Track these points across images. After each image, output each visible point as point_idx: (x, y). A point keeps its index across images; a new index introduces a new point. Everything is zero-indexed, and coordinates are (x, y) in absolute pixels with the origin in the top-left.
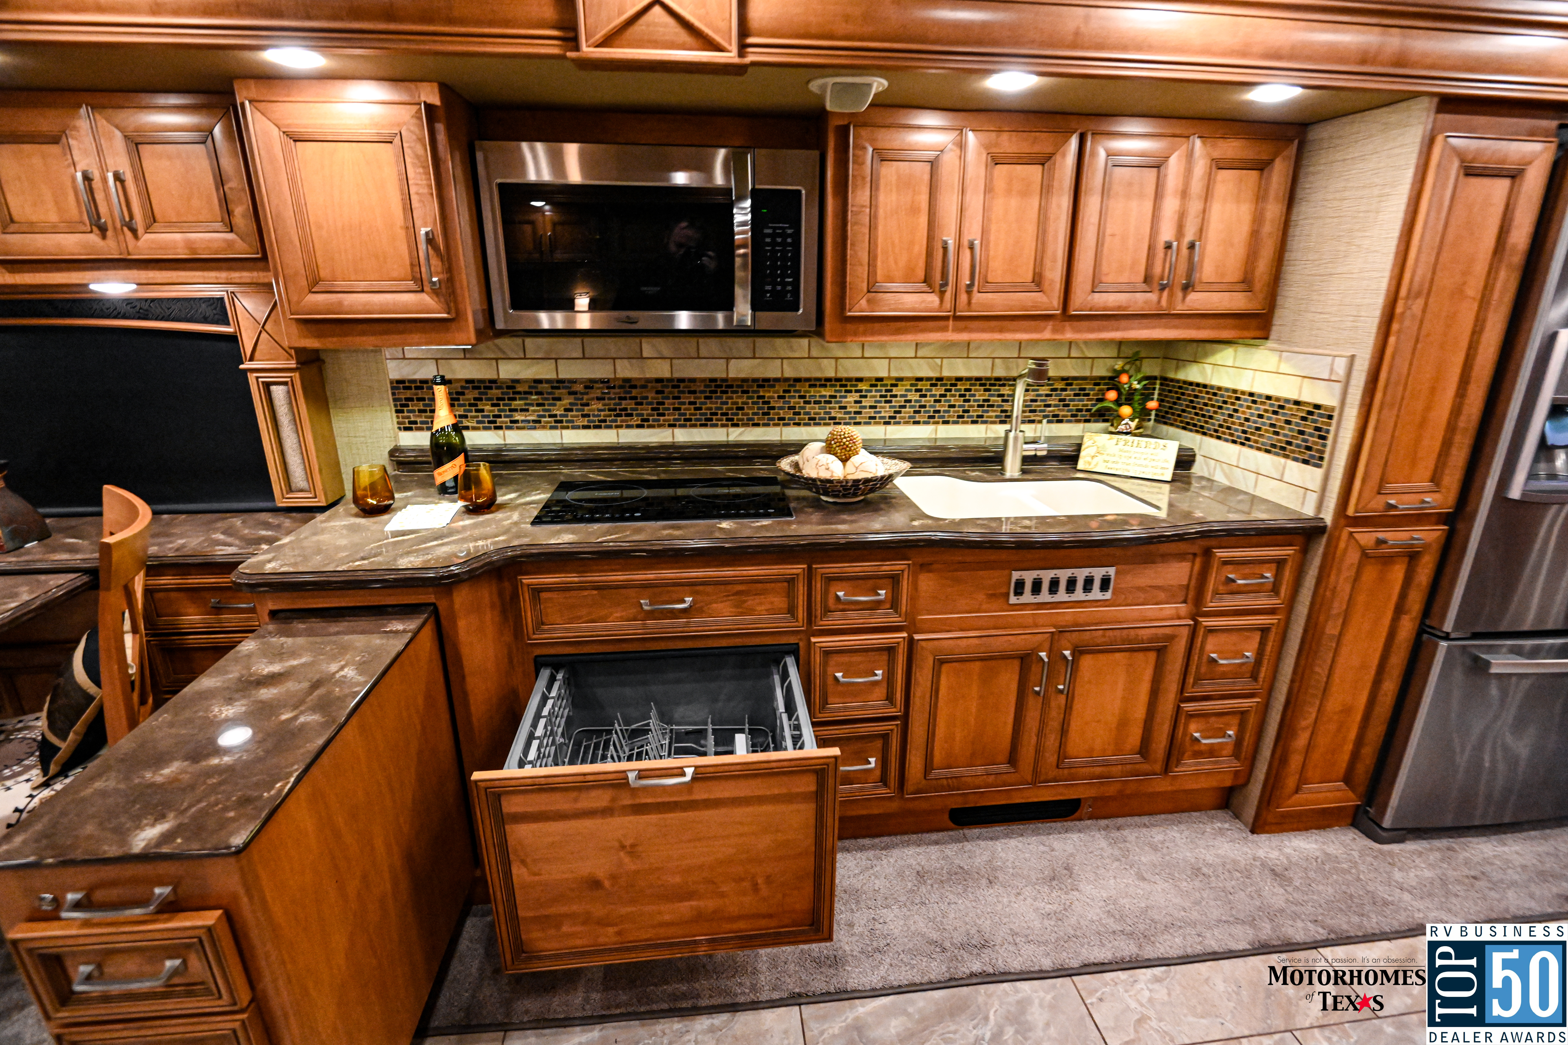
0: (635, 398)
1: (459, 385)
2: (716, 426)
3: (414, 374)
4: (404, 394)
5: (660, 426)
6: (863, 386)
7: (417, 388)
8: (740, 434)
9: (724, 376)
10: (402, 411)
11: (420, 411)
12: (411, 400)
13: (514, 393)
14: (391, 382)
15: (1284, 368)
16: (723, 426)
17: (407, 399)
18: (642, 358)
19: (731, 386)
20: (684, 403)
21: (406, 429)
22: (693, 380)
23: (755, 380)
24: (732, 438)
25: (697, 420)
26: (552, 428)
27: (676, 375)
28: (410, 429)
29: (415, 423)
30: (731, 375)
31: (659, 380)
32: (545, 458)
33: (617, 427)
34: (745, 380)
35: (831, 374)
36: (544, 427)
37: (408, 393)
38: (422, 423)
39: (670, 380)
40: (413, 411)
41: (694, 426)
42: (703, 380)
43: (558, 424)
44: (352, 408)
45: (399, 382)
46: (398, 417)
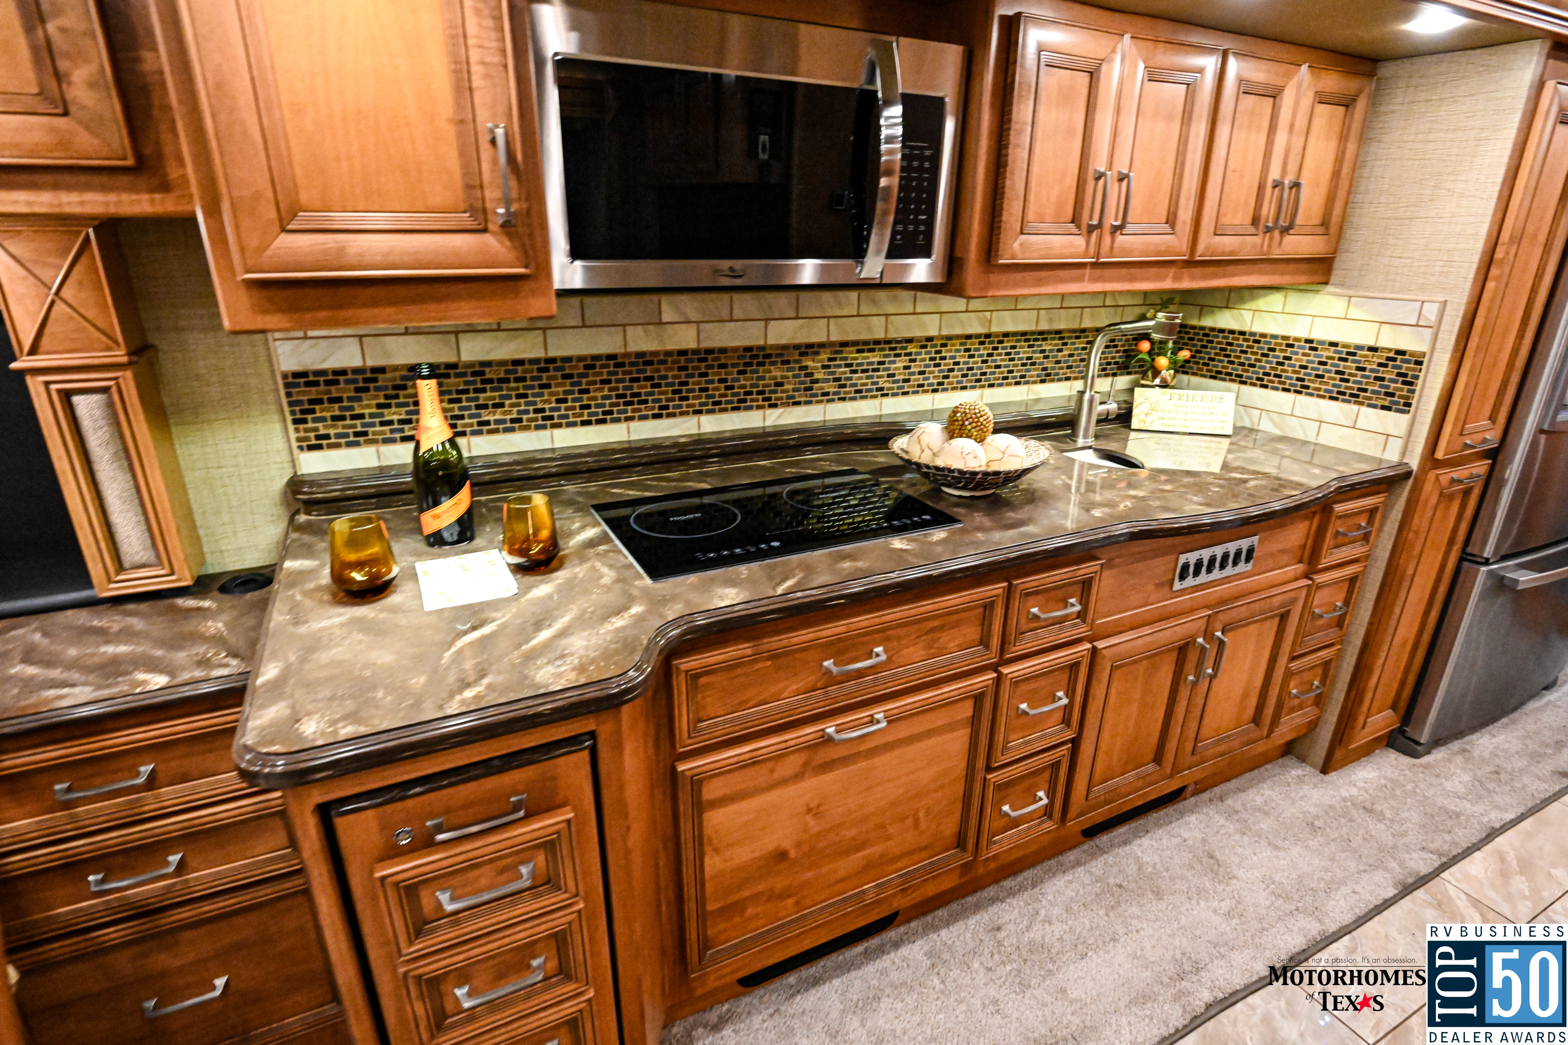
0: (650, 378)
1: (397, 374)
2: (750, 408)
3: (324, 360)
4: (305, 395)
5: (682, 414)
6: (912, 348)
7: (328, 383)
8: (779, 417)
9: (761, 342)
10: (305, 421)
11: (334, 418)
12: (320, 401)
13: (484, 382)
14: (285, 376)
15: (1354, 313)
16: (759, 407)
17: (311, 402)
18: (661, 323)
19: (769, 356)
20: (712, 382)
21: (311, 448)
22: (723, 350)
23: (796, 347)
24: (769, 423)
25: (727, 402)
26: (538, 428)
27: (705, 345)
28: (319, 447)
29: (327, 437)
30: (771, 341)
31: (682, 353)
32: (542, 472)
33: (628, 419)
34: (785, 347)
35: (880, 335)
36: (527, 428)
37: (313, 393)
38: (338, 436)
39: (696, 352)
40: (323, 419)
41: (724, 410)
42: (735, 349)
43: (548, 421)
44: (209, 421)
45: (297, 375)
46: (297, 430)
